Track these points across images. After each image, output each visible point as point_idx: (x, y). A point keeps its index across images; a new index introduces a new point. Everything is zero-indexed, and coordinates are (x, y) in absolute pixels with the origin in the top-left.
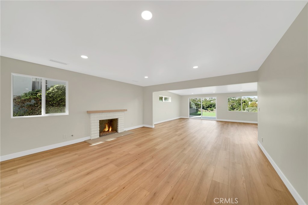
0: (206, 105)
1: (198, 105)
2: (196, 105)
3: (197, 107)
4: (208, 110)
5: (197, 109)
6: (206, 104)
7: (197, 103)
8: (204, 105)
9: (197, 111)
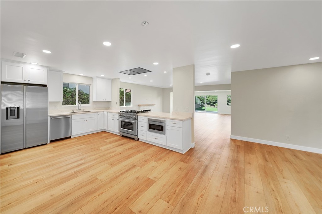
0: (213, 101)
1: (203, 100)
2: (201, 100)
3: (202, 103)
4: (215, 106)
5: (202, 105)
6: (213, 99)
7: (202, 98)
8: (210, 100)
9: (202, 107)
